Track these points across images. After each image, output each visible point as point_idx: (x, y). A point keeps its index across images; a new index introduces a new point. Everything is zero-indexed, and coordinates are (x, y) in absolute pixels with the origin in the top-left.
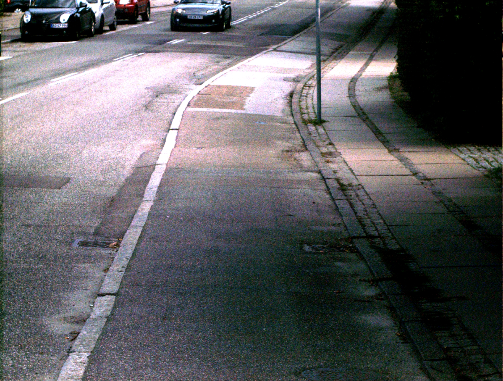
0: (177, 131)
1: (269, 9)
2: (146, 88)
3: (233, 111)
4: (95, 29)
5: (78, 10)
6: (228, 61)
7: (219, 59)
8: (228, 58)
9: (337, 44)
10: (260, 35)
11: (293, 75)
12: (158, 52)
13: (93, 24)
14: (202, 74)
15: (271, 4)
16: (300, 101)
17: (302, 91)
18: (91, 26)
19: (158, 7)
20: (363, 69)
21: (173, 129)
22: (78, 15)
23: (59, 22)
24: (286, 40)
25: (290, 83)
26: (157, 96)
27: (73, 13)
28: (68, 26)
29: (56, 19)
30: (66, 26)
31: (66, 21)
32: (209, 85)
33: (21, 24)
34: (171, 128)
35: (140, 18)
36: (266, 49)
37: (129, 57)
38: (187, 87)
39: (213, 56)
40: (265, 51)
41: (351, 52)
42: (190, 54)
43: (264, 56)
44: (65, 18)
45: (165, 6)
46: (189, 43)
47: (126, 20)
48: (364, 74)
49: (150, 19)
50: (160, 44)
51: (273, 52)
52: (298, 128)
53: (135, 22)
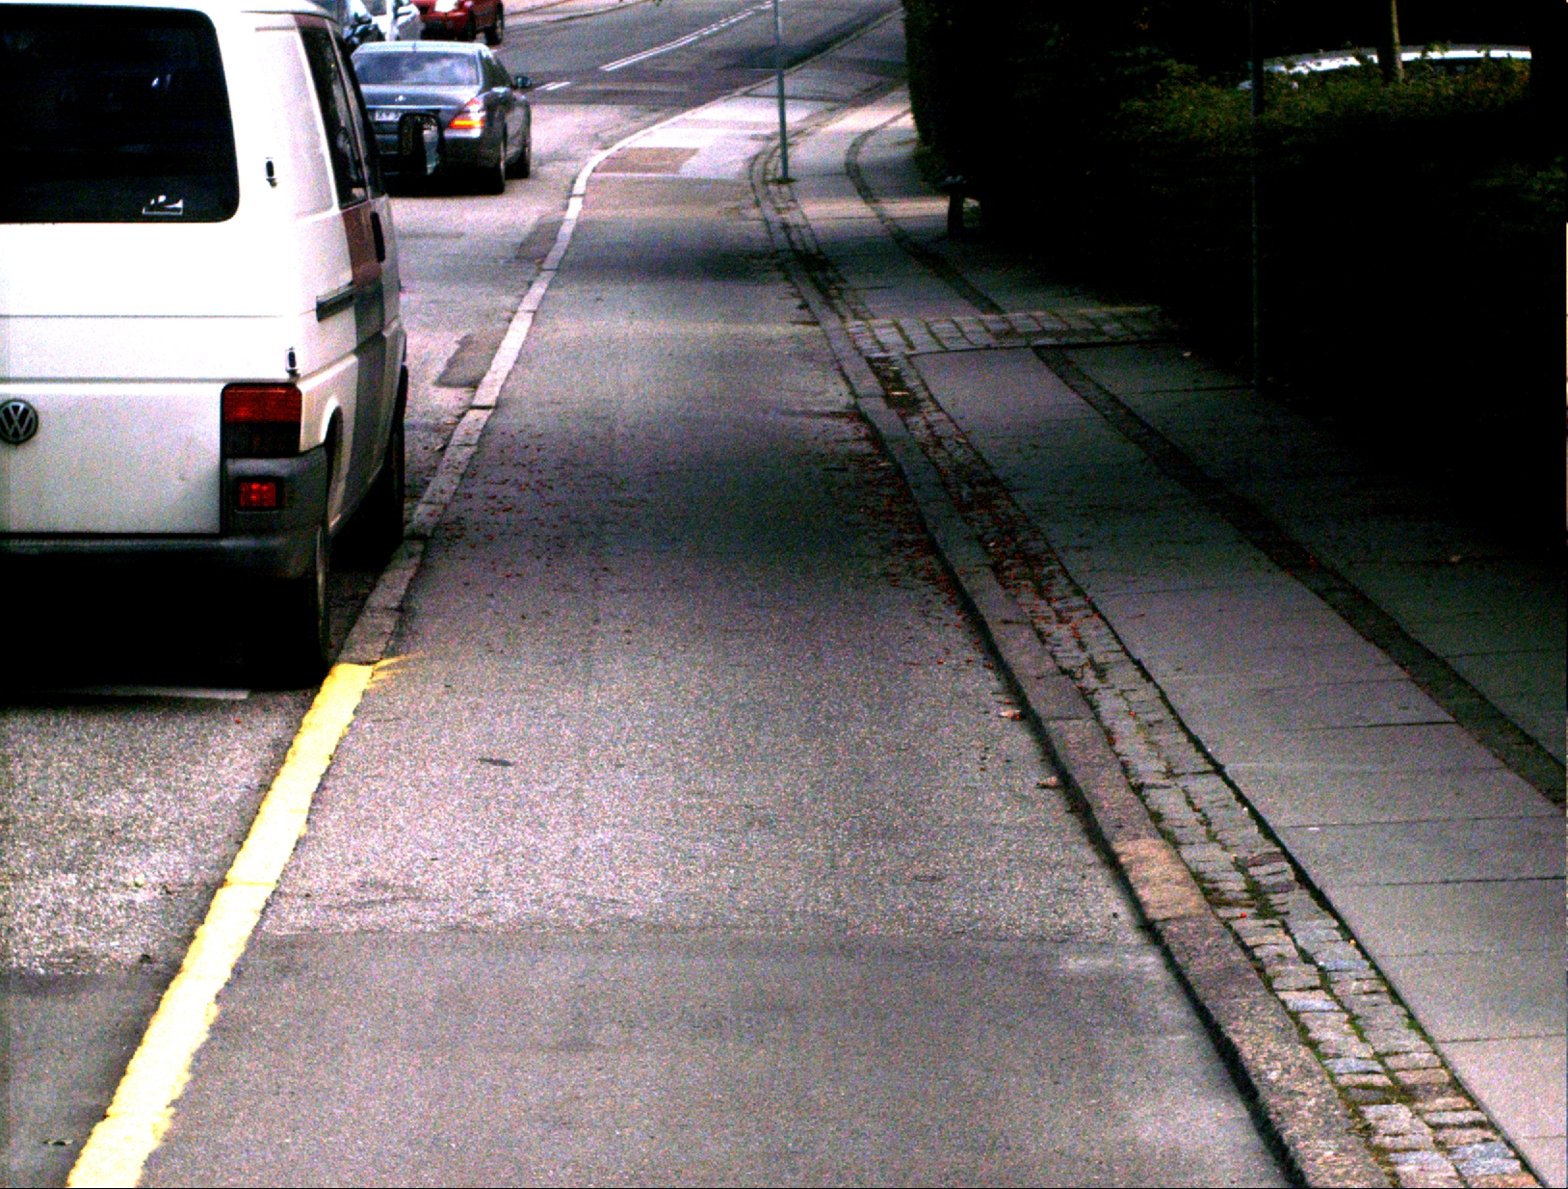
0: (582, 197)
1: (750, 13)
3: (663, 175)
6: (653, 115)
7: (639, 114)
10: (723, 69)
11: (767, 132)
14: (610, 135)
16: (765, 164)
17: (774, 151)
21: (575, 196)
24: (771, 76)
25: (756, 143)
32: (624, 148)
34: (573, 194)
36: (729, 94)
38: (587, 152)
39: (628, 107)
40: (726, 98)
42: (583, 107)
43: (723, 105)
46: (581, 88)
51: (741, 98)
52: (754, 189)
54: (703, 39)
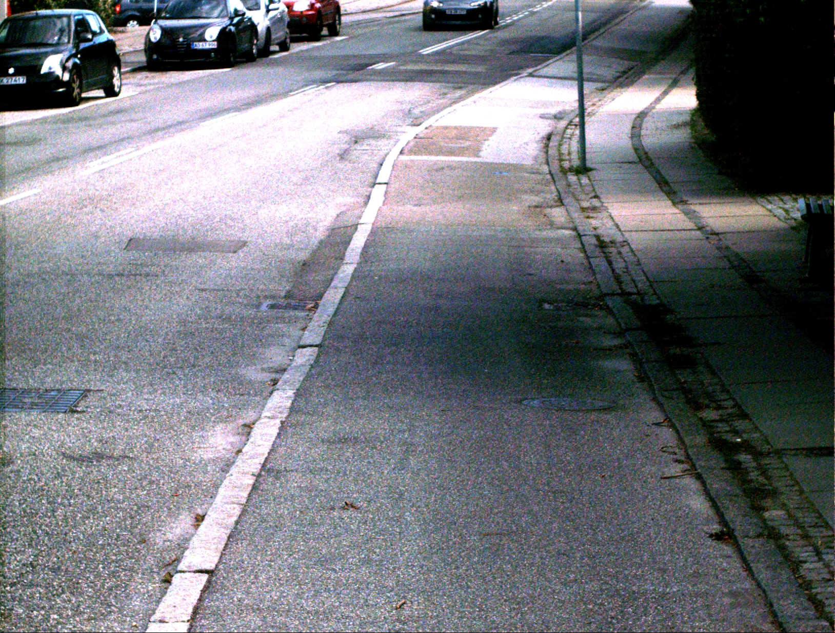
0: (385, 186)
1: (527, 13)
2: (340, 132)
3: (464, 159)
4: (258, 50)
5: (232, 21)
6: (459, 93)
7: (446, 91)
8: (460, 88)
9: (626, 64)
10: (510, 54)
11: (554, 110)
12: (356, 81)
13: (255, 42)
14: (421, 112)
15: (530, 6)
16: (560, 145)
17: (564, 132)
18: (252, 44)
19: (351, 13)
20: (658, 100)
21: (380, 184)
22: (233, 28)
23: (205, 40)
24: (548, 60)
25: (549, 121)
26: (356, 142)
27: (224, 26)
28: (218, 45)
29: (200, 35)
30: (214, 45)
31: (215, 37)
32: (430, 126)
33: (145, 44)
34: (378, 181)
35: (325, 32)
36: (517, 75)
37: (313, 90)
38: (399, 129)
39: (438, 85)
40: (516, 78)
41: (646, 76)
42: (403, 83)
43: (515, 84)
44: (212, 33)
45: (364, 12)
46: (402, 68)
47: (304, 35)
48: (659, 107)
49: (340, 33)
50: (358, 70)
51: (527, 79)
52: (553, 178)
53: (318, 38)
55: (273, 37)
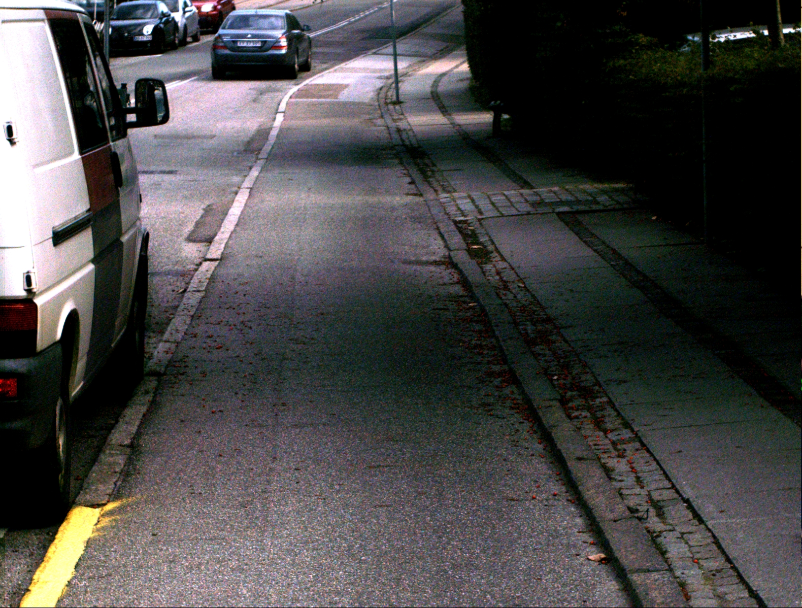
0: (283, 113)
1: (376, 9)
2: (250, 89)
3: (328, 100)
4: (180, 41)
5: (161, 20)
6: (325, 66)
8: (325, 63)
9: (445, 45)
10: (362, 39)
11: (386, 74)
13: (177, 35)
15: (378, 3)
16: (387, 92)
18: (175, 37)
22: (162, 25)
23: (143, 35)
24: (388, 43)
25: (382, 81)
26: (261, 94)
27: (156, 24)
28: (153, 38)
29: (140, 31)
30: (150, 38)
31: (150, 33)
32: (307, 84)
34: (278, 112)
36: (364, 53)
38: (288, 87)
40: (363, 56)
41: (454, 53)
43: (362, 59)
44: (148, 30)
47: (210, 29)
48: (455, 70)
51: (373, 56)
52: (380, 107)
54: (350, 23)
55: (189, 31)
